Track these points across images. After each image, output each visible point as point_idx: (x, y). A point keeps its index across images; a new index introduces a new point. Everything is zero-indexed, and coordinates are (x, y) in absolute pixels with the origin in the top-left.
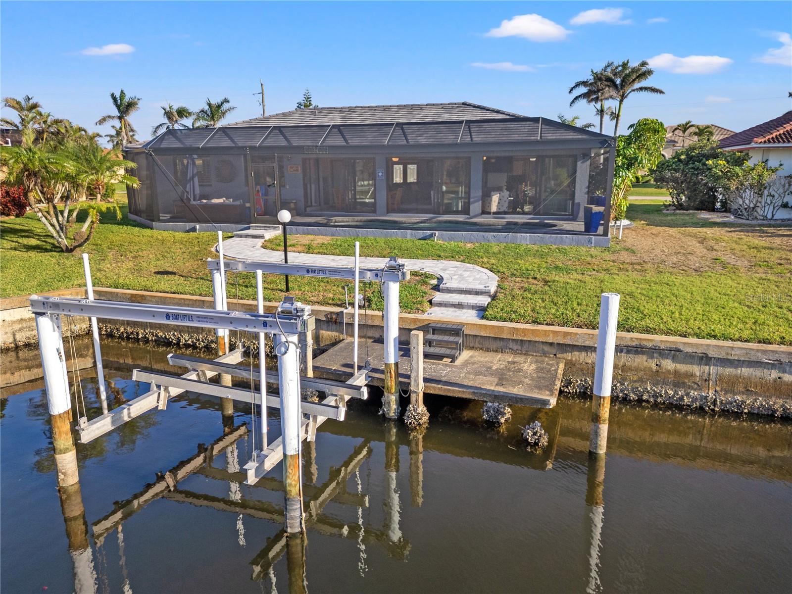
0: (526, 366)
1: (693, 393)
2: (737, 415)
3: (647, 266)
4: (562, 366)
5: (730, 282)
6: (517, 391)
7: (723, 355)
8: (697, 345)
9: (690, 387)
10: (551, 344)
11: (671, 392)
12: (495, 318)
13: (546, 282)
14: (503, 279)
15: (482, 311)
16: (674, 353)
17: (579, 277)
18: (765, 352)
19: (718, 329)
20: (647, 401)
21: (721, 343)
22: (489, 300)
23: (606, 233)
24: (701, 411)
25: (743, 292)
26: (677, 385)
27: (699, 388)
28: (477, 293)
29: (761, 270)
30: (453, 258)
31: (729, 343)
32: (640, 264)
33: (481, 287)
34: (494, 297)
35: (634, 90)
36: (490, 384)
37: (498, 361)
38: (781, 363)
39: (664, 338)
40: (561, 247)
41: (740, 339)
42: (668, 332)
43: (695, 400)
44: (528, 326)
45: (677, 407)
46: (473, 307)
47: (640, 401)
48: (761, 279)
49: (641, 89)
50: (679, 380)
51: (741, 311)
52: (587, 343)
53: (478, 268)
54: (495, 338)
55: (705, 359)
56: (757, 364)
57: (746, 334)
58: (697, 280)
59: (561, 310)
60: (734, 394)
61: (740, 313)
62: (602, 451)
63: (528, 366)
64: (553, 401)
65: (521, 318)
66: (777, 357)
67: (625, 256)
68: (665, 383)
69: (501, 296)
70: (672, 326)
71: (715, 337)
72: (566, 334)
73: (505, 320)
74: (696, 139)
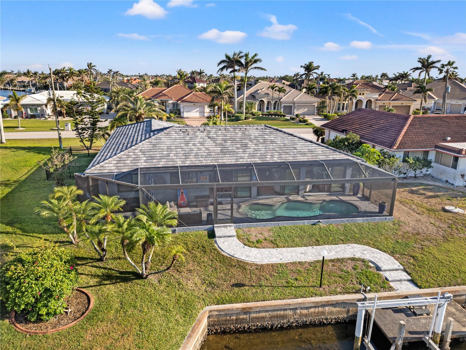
12: (425, 287)
15: (414, 282)
22: (407, 275)
23: (390, 214)
35: (252, 68)
49: (256, 68)
74: (278, 93)
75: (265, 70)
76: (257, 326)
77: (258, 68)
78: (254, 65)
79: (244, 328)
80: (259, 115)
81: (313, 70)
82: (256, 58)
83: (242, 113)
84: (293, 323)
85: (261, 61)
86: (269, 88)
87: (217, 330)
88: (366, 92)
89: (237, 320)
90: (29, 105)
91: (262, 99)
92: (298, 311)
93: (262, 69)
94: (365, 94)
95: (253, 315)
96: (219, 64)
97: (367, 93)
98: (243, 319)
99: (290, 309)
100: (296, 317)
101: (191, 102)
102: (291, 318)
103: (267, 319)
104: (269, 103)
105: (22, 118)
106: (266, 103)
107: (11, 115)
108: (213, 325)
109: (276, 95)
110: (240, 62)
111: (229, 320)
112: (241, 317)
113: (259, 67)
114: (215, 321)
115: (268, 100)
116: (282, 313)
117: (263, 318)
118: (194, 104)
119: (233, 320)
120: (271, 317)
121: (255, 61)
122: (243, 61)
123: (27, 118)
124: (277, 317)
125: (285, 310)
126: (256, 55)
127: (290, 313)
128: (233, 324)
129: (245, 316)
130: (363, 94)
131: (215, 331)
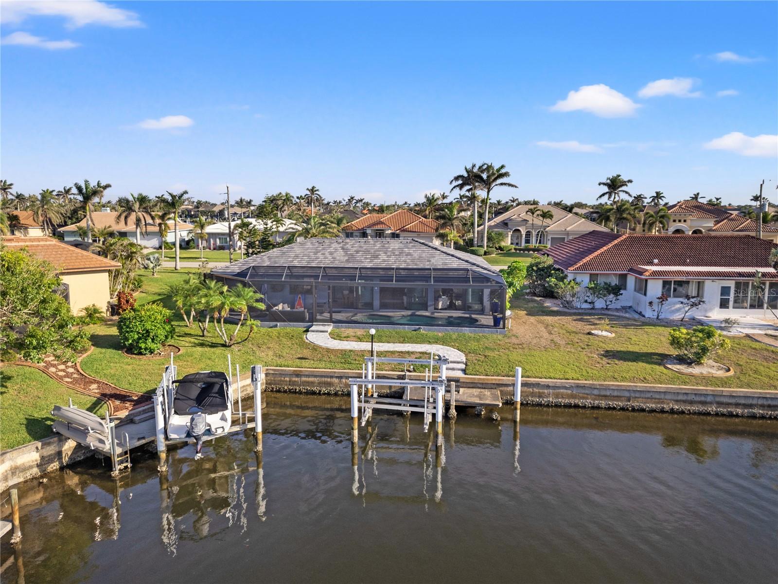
0: (486, 393)
1: (545, 399)
2: (560, 406)
3: (524, 346)
4: (499, 392)
5: (557, 354)
6: (488, 402)
7: (554, 385)
8: (545, 382)
9: (544, 397)
10: (494, 384)
11: (538, 400)
12: (471, 374)
13: (485, 356)
14: (466, 355)
15: (464, 371)
16: (538, 385)
17: (498, 353)
18: (567, 383)
19: (552, 375)
20: (530, 404)
21: (553, 380)
22: (464, 366)
23: (504, 328)
24: (548, 406)
25: (561, 358)
26: (540, 397)
27: (547, 397)
28: (458, 362)
29: (569, 347)
30: (436, 343)
31: (556, 380)
32: (521, 344)
33: (459, 360)
34: (466, 364)
35: (496, 185)
36: (477, 401)
37: (476, 391)
38: (572, 387)
39: (534, 379)
40: (484, 334)
41: (559, 379)
42: (535, 377)
43: (546, 402)
44: (484, 377)
45: (540, 405)
46: (459, 370)
47: (527, 404)
48: (568, 352)
49: (502, 184)
50: (540, 396)
51: (560, 367)
52: (508, 383)
53: (452, 349)
54: (472, 383)
55: (548, 387)
56: (566, 388)
57: (561, 377)
58: (544, 353)
59: (496, 370)
60: (558, 398)
61: (560, 368)
62: (518, 420)
63: (487, 393)
64: (501, 405)
65: (481, 374)
66: (570, 384)
67: (514, 340)
68: (535, 396)
69: (469, 364)
70: (537, 375)
71: (551, 378)
72: (499, 380)
73: (475, 375)
74: (541, 218)
75: (516, 187)
76: (307, 389)
77: (505, 184)
78: (499, 181)
79: (296, 389)
80: (511, 249)
81: (619, 188)
82: (503, 171)
83: (482, 246)
84: (338, 391)
85: (509, 175)
86: (528, 211)
87: (273, 388)
88: (691, 217)
89: (290, 381)
90: (219, 234)
91: (517, 228)
92: (344, 380)
93: (512, 186)
94: (688, 222)
95: (304, 379)
96: (451, 183)
97: (691, 220)
98: (295, 381)
99: (337, 377)
100: (341, 386)
101: (414, 232)
102: (337, 386)
103: (316, 384)
104: (528, 234)
105: (210, 249)
106: (524, 233)
107: (198, 246)
108: (270, 384)
109: (538, 221)
110: (481, 178)
111: (283, 381)
112: (294, 379)
113: (508, 182)
114: (271, 380)
115: (526, 229)
116: (329, 380)
117: (312, 383)
118: (418, 235)
119: (286, 381)
120: (319, 383)
121: (501, 176)
122: (485, 176)
123: (214, 249)
124: (325, 383)
125: (332, 377)
126: (503, 167)
127: (336, 380)
128: (287, 385)
129: (297, 379)
130: (685, 221)
131: (271, 389)
